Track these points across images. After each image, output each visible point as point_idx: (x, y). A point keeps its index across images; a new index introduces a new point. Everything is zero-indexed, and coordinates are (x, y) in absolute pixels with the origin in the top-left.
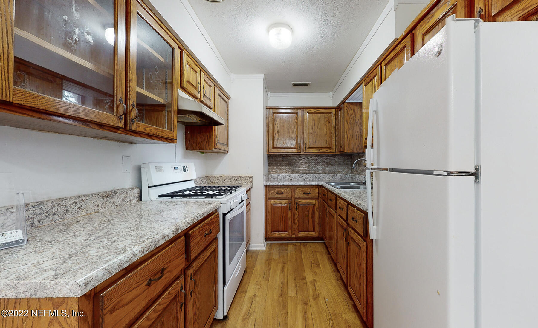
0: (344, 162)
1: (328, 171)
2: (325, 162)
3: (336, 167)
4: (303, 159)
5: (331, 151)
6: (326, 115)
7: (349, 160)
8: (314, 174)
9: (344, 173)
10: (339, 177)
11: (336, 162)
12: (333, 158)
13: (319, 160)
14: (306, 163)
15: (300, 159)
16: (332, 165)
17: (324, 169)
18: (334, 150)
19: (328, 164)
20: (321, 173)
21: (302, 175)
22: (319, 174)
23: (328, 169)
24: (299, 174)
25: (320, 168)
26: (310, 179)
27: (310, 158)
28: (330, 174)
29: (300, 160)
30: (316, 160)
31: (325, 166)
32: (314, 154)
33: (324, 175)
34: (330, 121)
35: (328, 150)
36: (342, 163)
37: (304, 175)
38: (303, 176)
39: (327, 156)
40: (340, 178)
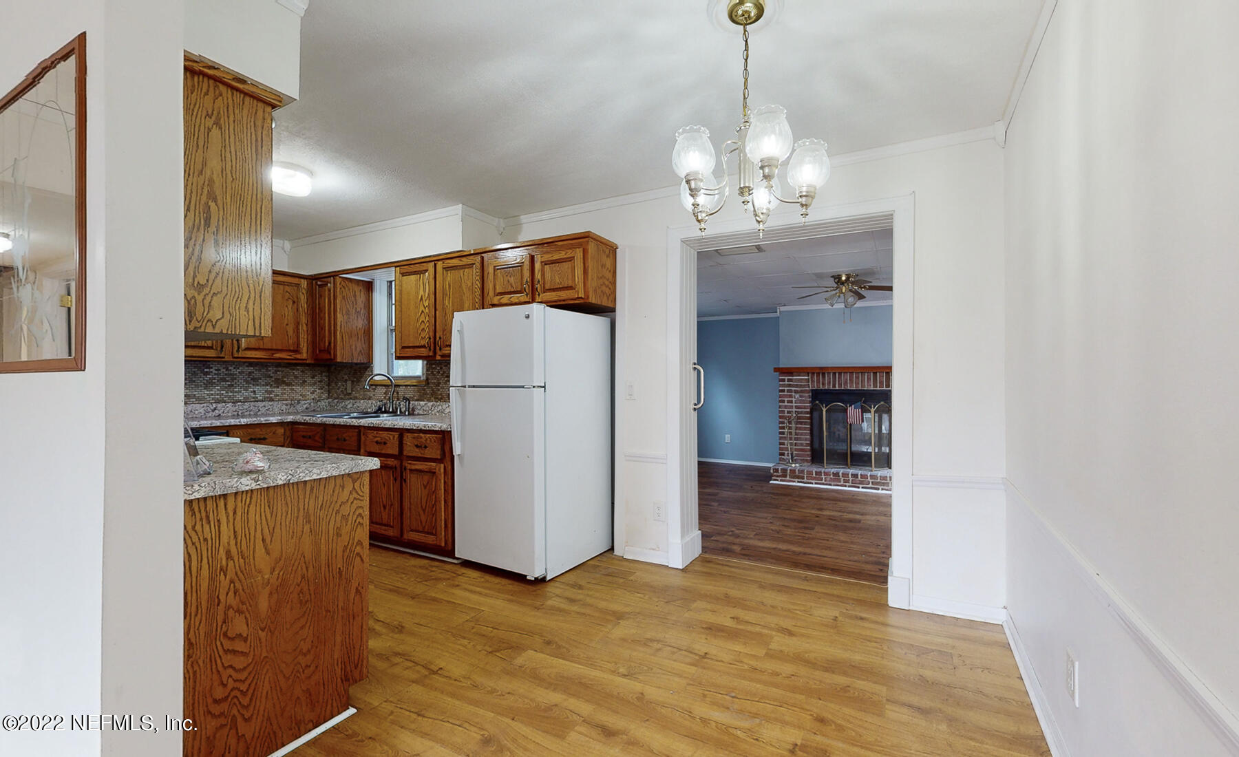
0: (313, 378)
1: (278, 395)
2: (272, 377)
3: (298, 389)
4: (216, 370)
5: (298, 356)
6: (287, 288)
7: (324, 374)
8: (244, 402)
9: (313, 399)
10: (305, 406)
11: (296, 377)
12: (291, 369)
13: (257, 374)
14: (224, 380)
15: (206, 370)
16: (288, 384)
17: (270, 392)
18: (304, 356)
19: (279, 382)
20: (262, 401)
21: (214, 405)
22: (257, 401)
23: (278, 391)
24: (205, 405)
25: (260, 391)
26: (236, 413)
27: (234, 368)
28: (284, 402)
29: (206, 374)
30: (250, 373)
31: (271, 385)
32: (245, 362)
33: (270, 403)
34: (295, 299)
35: (290, 356)
36: (309, 380)
37: (219, 406)
38: (215, 409)
39: (276, 366)
40: (307, 408)
